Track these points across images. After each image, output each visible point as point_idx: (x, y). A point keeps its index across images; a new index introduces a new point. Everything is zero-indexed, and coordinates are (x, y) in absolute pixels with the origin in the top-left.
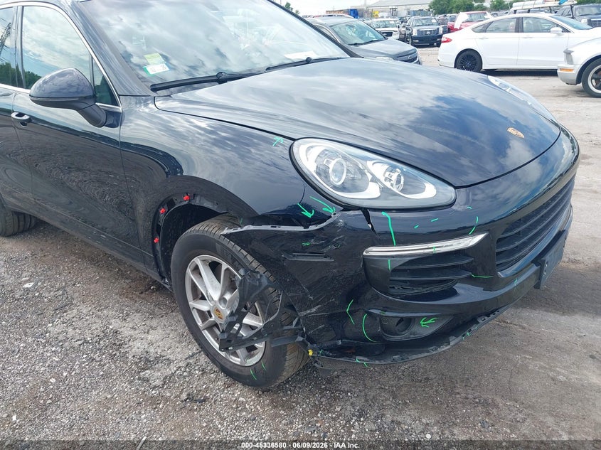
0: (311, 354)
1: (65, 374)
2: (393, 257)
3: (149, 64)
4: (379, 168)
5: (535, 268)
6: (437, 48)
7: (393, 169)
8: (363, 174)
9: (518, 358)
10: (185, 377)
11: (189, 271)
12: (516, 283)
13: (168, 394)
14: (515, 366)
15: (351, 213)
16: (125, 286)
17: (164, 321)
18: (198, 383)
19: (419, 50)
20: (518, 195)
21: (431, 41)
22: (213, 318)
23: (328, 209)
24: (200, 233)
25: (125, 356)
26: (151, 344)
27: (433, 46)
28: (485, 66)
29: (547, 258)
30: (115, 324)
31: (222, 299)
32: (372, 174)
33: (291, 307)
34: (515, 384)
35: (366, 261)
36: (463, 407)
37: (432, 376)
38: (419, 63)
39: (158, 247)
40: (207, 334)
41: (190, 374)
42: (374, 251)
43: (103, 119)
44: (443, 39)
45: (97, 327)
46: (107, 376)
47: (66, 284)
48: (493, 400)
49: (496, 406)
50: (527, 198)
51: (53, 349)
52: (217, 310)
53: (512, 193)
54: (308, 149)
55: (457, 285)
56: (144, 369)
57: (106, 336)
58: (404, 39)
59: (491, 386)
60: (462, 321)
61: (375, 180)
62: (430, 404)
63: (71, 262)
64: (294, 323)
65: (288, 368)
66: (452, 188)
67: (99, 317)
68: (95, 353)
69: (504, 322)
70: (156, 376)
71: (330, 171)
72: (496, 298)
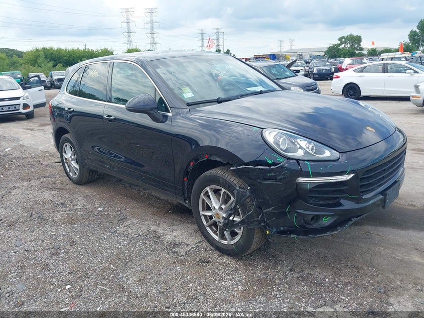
0: (268, 233)
1: (132, 249)
2: (310, 183)
3: (184, 93)
4: (303, 143)
5: (381, 197)
6: (330, 81)
7: (310, 143)
8: (295, 145)
9: (376, 249)
10: (196, 252)
11: (202, 194)
12: (371, 202)
13: (189, 259)
14: (374, 252)
15: (291, 161)
16: (154, 210)
17: (180, 227)
18: (204, 255)
19: (318, 82)
20: (371, 158)
21: (327, 76)
22: (214, 219)
23: (280, 159)
24: (211, 174)
25: (162, 242)
26: (175, 237)
27: (328, 80)
28: (363, 94)
29: (388, 192)
30: (153, 228)
31: (221, 208)
32: (299, 145)
33: (260, 208)
34: (374, 260)
35: (298, 184)
36: (346, 269)
37: (328, 255)
38: (319, 92)
39: (186, 183)
40: (208, 229)
41: (199, 250)
42: (301, 180)
43: (161, 119)
44: (334, 76)
45: (144, 229)
46: (154, 250)
47: (121, 209)
48: (361, 267)
49: (363, 269)
50: (376, 159)
51: (123, 238)
52: (217, 214)
53: (368, 157)
54: (270, 132)
55: (342, 200)
56: (174, 248)
57: (150, 233)
58: (306, 75)
59: (360, 261)
60: (343, 220)
61: (301, 148)
62: (328, 267)
63: (121, 198)
64: (260, 217)
65: (254, 243)
66: (338, 153)
67: (144, 224)
68: (146, 241)
69: (369, 232)
70: (182, 251)
71: (280, 143)
72: (361, 208)
